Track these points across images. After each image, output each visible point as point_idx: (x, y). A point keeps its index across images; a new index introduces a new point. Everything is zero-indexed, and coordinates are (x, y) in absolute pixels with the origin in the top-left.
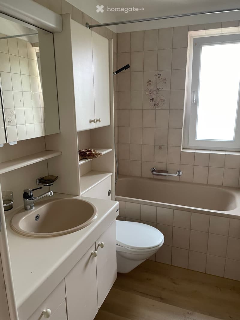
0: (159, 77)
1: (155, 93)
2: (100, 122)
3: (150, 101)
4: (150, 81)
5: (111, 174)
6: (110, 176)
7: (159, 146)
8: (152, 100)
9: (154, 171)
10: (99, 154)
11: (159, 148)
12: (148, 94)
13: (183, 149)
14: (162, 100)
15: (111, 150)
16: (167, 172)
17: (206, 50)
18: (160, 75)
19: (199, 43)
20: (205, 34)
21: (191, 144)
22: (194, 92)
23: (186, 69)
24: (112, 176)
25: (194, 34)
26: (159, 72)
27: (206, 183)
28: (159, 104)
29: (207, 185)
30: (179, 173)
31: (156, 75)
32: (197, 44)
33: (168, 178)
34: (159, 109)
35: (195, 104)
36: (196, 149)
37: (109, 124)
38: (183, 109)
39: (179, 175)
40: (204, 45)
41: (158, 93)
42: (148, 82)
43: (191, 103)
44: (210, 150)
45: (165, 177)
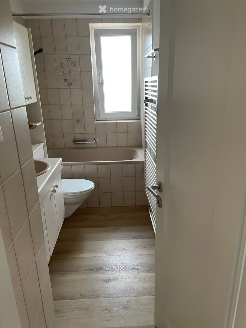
0: (69, 60)
1: (68, 74)
2: (31, 99)
3: (65, 81)
4: (62, 63)
5: (43, 144)
6: (43, 146)
7: (76, 120)
8: (65, 80)
9: (75, 141)
10: (36, 125)
11: (77, 122)
12: (62, 75)
13: (96, 121)
14: (74, 80)
15: (40, 123)
16: (86, 141)
17: (104, 40)
18: (70, 59)
19: (99, 34)
20: (101, 26)
21: (102, 116)
22: (99, 73)
23: (91, 54)
24: (44, 145)
25: (94, 26)
26: (69, 56)
27: (116, 146)
28: (73, 84)
29: (117, 147)
30: (96, 140)
31: (66, 59)
32: (97, 34)
33: (87, 146)
34: (73, 88)
35: (101, 84)
36: (106, 120)
37: (36, 101)
38: (93, 88)
39: (96, 142)
40: (103, 36)
41: (70, 74)
42: (60, 65)
43: (98, 83)
44: (117, 120)
45: (85, 145)
